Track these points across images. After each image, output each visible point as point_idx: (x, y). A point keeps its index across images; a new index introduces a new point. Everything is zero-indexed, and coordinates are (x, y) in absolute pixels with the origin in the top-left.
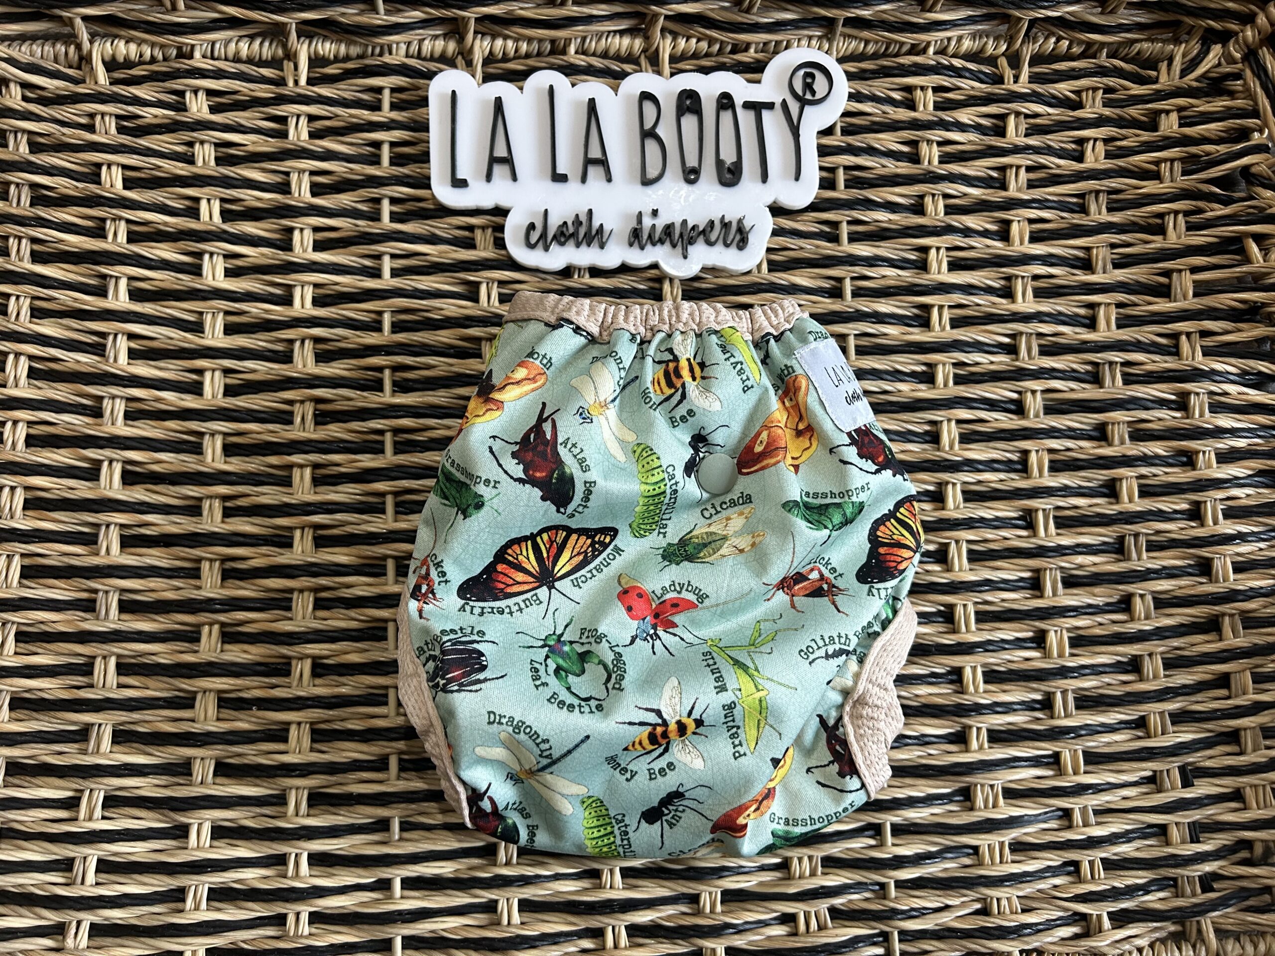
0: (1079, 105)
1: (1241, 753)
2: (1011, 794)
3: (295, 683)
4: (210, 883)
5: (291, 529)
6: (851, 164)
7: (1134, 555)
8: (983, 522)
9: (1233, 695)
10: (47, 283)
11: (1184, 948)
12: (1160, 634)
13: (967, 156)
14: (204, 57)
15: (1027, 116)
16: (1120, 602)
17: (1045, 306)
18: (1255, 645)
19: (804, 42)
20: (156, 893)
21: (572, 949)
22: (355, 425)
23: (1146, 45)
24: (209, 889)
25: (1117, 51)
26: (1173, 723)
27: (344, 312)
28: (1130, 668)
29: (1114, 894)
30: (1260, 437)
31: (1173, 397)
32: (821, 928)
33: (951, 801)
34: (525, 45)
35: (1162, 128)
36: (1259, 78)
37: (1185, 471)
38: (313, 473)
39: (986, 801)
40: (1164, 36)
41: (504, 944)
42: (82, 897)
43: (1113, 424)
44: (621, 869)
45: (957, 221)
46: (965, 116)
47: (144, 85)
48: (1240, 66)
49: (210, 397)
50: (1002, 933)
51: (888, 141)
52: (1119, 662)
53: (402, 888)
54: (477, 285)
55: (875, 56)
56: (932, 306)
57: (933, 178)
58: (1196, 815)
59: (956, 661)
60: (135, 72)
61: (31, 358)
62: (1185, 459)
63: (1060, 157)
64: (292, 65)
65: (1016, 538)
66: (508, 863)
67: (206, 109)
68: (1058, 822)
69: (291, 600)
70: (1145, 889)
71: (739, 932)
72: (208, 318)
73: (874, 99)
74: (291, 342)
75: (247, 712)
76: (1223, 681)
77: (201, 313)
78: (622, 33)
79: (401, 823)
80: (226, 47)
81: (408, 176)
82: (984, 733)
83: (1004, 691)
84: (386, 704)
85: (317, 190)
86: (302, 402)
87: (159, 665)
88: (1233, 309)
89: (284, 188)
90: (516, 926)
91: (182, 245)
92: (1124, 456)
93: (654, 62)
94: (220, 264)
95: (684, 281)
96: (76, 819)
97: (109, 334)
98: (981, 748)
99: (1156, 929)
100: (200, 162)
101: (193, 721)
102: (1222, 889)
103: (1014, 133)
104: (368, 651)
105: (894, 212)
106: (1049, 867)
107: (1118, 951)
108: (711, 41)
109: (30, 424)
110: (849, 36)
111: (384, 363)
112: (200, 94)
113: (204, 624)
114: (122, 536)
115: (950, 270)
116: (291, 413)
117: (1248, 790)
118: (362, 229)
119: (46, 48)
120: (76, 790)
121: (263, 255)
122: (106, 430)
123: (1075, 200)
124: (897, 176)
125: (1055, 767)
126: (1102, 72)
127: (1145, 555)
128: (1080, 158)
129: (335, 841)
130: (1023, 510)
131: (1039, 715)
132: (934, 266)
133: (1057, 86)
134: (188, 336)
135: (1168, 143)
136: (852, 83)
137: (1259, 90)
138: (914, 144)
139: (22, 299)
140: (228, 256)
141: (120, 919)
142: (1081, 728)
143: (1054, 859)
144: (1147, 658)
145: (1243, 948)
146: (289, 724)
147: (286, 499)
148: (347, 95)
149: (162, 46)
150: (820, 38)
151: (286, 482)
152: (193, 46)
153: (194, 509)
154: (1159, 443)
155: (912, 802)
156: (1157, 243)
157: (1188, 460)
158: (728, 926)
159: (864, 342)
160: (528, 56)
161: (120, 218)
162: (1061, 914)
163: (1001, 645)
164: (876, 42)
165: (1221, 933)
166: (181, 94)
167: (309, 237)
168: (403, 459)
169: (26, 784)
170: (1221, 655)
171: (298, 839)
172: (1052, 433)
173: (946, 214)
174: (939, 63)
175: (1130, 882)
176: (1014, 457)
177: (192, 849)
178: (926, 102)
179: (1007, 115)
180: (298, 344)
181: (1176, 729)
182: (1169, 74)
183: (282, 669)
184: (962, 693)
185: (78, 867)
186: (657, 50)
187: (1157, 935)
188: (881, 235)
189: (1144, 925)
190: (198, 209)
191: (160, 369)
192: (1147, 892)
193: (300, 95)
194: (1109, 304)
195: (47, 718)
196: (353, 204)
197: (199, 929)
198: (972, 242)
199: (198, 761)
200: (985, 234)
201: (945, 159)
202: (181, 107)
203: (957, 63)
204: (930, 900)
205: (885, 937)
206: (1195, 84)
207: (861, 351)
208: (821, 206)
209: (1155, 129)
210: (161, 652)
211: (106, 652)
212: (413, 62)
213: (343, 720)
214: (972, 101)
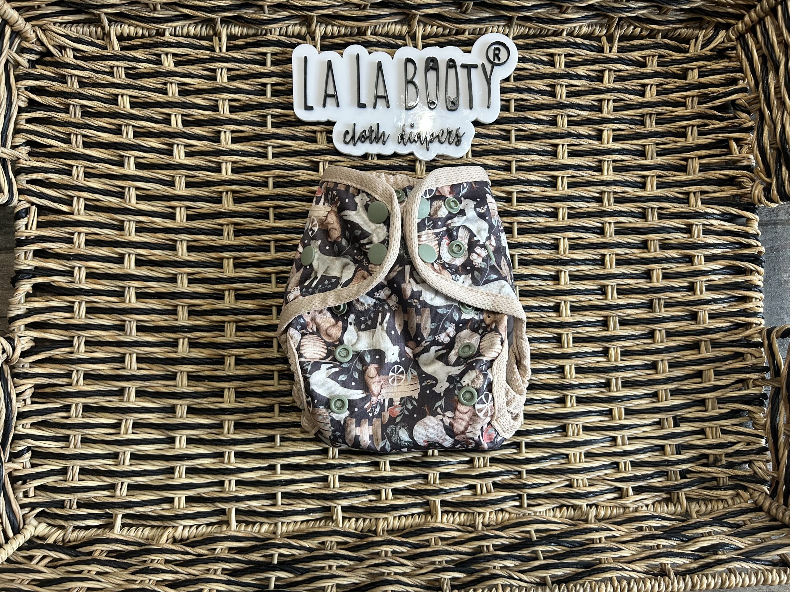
0: (644, 65)
1: (706, 411)
2: (586, 429)
3: (227, 369)
4: (186, 465)
5: (223, 291)
6: (518, 98)
7: (657, 309)
8: (579, 292)
9: (703, 381)
10: (93, 159)
11: (670, 506)
12: (668, 350)
13: (581, 93)
14: (171, 35)
15: (615, 71)
16: (648, 333)
17: (619, 177)
18: (717, 356)
19: (495, 29)
20: (159, 469)
21: (365, 500)
22: (255, 237)
23: (683, 30)
24: (186, 468)
25: (667, 34)
26: (671, 395)
27: (248, 177)
28: (651, 367)
29: (636, 478)
30: (729, 248)
31: (684, 227)
32: (488, 492)
33: (556, 432)
34: (343, 30)
35: (689, 78)
36: (745, 51)
37: (688, 266)
38: (234, 262)
39: (574, 432)
40: (694, 26)
41: (331, 497)
42: (124, 471)
43: (651, 241)
44: (390, 461)
45: (574, 130)
46: (581, 71)
47: (139, 51)
48: (735, 43)
49: (179, 221)
50: (578, 496)
51: (539, 84)
52: (646, 364)
53: (281, 469)
54: (318, 163)
55: (534, 36)
56: (558, 177)
57: (563, 106)
58: (680, 441)
59: (561, 362)
60: (134, 42)
61: (86, 199)
62: (688, 260)
63: (632, 94)
64: (217, 38)
65: (595, 300)
66: (334, 458)
67: (172, 64)
68: (610, 443)
69: (224, 326)
70: (652, 476)
71: (447, 493)
72: (177, 179)
73: (532, 61)
74: (221, 192)
75: (203, 382)
76: (699, 374)
77: (173, 177)
78: (396, 23)
79: (280, 438)
80: (182, 29)
81: (281, 103)
82: (574, 398)
83: (586, 378)
84: (273, 379)
85: (233, 109)
86: (227, 225)
87: (157, 358)
88: (719, 179)
89: (215, 108)
90: (337, 488)
91: (162, 139)
92: (655, 258)
93: (413, 40)
94: (182, 150)
95: (426, 162)
96: (119, 434)
97: (126, 187)
98: (572, 406)
99: (656, 496)
100: (170, 95)
101: (175, 386)
102: (690, 478)
103: (608, 81)
104: (263, 352)
105: (540, 124)
106: (604, 465)
107: (635, 506)
108: (445, 28)
109: (87, 234)
110: (520, 25)
111: (270, 205)
112: (169, 56)
113: (179, 338)
114: (136, 293)
115: (569, 157)
116: (222, 230)
117: (708, 429)
118: (257, 132)
119: (85, 28)
120: (119, 420)
121: (205, 145)
122: (126, 238)
123: (638, 118)
124: (543, 104)
125: (610, 416)
126: (658, 46)
127: (663, 309)
128: (643, 95)
129: (248, 446)
130: (601, 285)
131: (603, 390)
132: (560, 155)
133: (633, 54)
134: (167, 188)
135: (692, 87)
136: (520, 52)
137: (744, 57)
138: (553, 86)
139: (79, 168)
140: (186, 146)
141: (143, 482)
142: (624, 397)
143: (606, 461)
144: (660, 363)
145: (700, 507)
146: (224, 388)
147: (221, 275)
148: (248, 57)
149: (148, 29)
150: (504, 26)
151: (219, 265)
152: (165, 30)
153: (173, 280)
154: (675, 251)
155: (536, 432)
156: (681, 142)
157: (690, 260)
158: (442, 490)
159: (521, 195)
160: (345, 35)
161: (129, 125)
162: (608, 487)
163: (585, 354)
164: (535, 29)
165: (689, 499)
166: (159, 55)
167: (229, 135)
168: (280, 255)
169: (93, 416)
170: (698, 361)
171: (230, 445)
172: (618, 245)
173: (568, 126)
174: (568, 41)
175: (644, 472)
176: (598, 258)
177: (178, 449)
178: (561, 62)
179: (605, 70)
180: (224, 194)
181: (673, 398)
182: (695, 47)
183: (220, 361)
184: (564, 378)
185: (121, 456)
186: (415, 32)
187: (657, 499)
188: (533, 137)
189: (650, 494)
190: (170, 120)
191: (153, 206)
192: (652, 478)
193: (222, 57)
194: (653, 176)
195: (102, 384)
196: (252, 118)
197: (182, 487)
198: (581, 141)
199: (179, 406)
200: (589, 137)
201: (570, 95)
202: (159, 63)
203: (579, 40)
204: (543, 480)
205: (520, 497)
206: (709, 53)
207: (519, 200)
208: (501, 121)
209: (685, 78)
210: (158, 352)
211: (130, 352)
212: (283, 39)
213: (251, 387)
214: (586, 62)
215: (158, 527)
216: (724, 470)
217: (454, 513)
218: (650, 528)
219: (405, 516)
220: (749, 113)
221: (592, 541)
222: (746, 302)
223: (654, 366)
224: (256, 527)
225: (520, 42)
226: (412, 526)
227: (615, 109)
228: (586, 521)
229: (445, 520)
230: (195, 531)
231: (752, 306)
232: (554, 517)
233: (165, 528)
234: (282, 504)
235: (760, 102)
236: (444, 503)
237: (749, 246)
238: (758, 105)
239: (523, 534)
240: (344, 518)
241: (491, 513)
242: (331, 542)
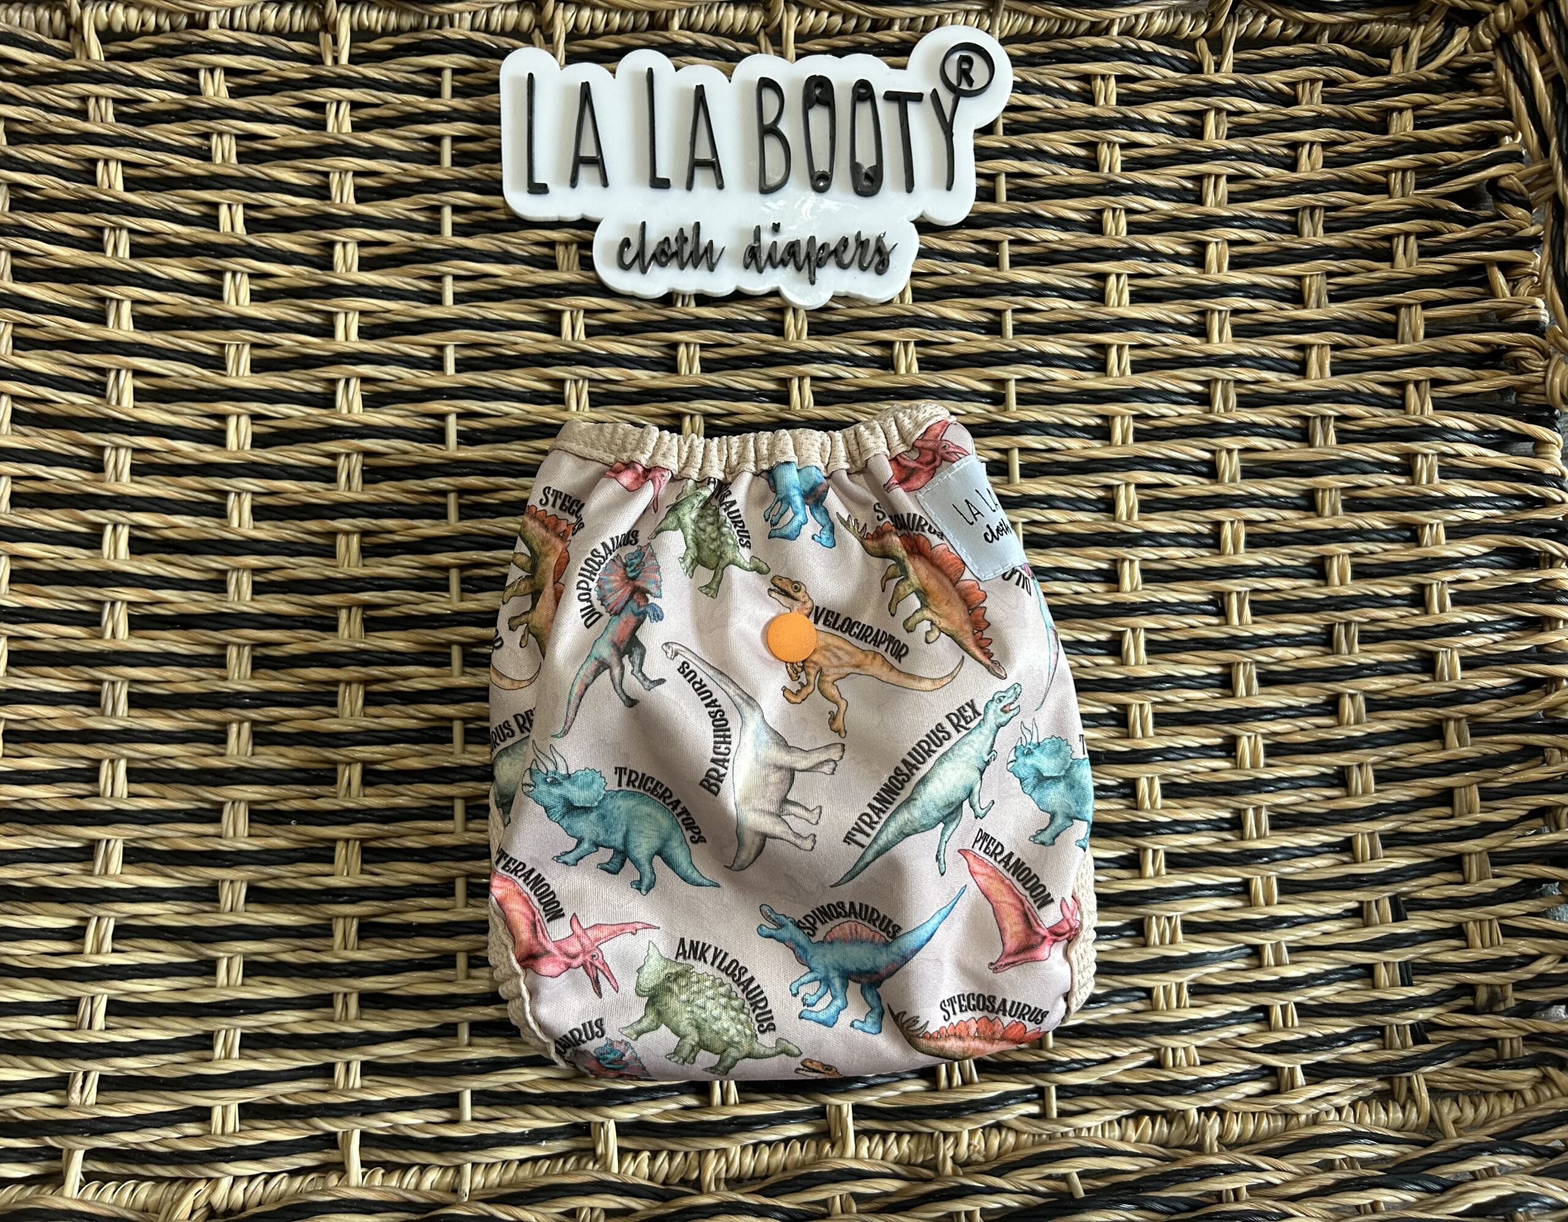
0: (1293, 101)
1: (1464, 882)
2: (1191, 928)
3: (342, 793)
4: (243, 1028)
5: (335, 608)
6: (1015, 170)
7: (1344, 648)
8: (1165, 607)
9: (1457, 813)
10: (35, 306)
11: (1391, 1109)
12: (1372, 741)
13: (1155, 161)
14: (221, 26)
15: (1230, 113)
16: (1326, 703)
17: (1246, 348)
18: (1485, 755)
19: (960, 18)
20: (178, 1039)
21: (672, 1106)
22: (412, 484)
23: (1376, 27)
24: (242, 1035)
25: (1341, 34)
26: (1385, 847)
28: (1336, 782)
29: (1310, 1044)
30: (1498, 508)
31: (1396, 459)
32: (966, 1082)
33: (1122, 936)
34: (618, 17)
35: (1393, 129)
36: (1513, 70)
37: (1407, 549)
38: (361, 542)
39: (1162, 937)
40: (1399, 16)
41: (591, 1100)
42: (90, 1044)
43: (1324, 490)
45: (1141, 242)
46: (1154, 112)
47: (148, 62)
48: (1490, 54)
49: (235, 448)
50: (1178, 1088)
51: (1060, 142)
52: (1323, 774)
53: (471, 1035)
54: (559, 314)
55: (1047, 36)
56: (1110, 346)
57: (1115, 189)
58: (1409, 954)
59: (1129, 771)
60: (137, 44)
61: (16, 398)
62: (1408, 534)
63: (1269, 165)
64: (329, 37)
65: (1204, 626)
67: (224, 92)
68: (1246, 961)
69: (336, 693)
70: (1347, 1039)
71: (870, 1087)
72: (232, 352)
73: (1045, 90)
74: (333, 382)
75: (285, 827)
76: (1446, 797)
77: (222, 346)
78: (737, 4)
79: (470, 958)
80: (248, 14)
81: (475, 179)
82: (1161, 856)
83: (1186, 808)
84: (451, 817)
85: (363, 195)
86: (348, 455)
87: (179, 770)
88: (1472, 353)
89: (322, 192)
91: (197, 261)
92: (1335, 529)
93: (776, 40)
94: (245, 286)
95: (810, 313)
96: (81, 952)
97: (110, 370)
98: (1157, 874)
99: (1359, 1086)
100: (218, 159)
101: (219, 836)
102: (1436, 1041)
103: (1214, 134)
104: (428, 755)
105: (1067, 230)
106: (1235, 1013)
107: (1313, 1111)
108: (846, 15)
109: (16, 479)
110: (1016, 11)
111: (446, 409)
112: (217, 73)
113: (230, 722)
114: (130, 616)
115: (1132, 302)
116: (334, 469)
117: (1471, 924)
118: (418, 244)
119: (26, 13)
120: (81, 919)
121: (297, 274)
122: (109, 486)
123: (1285, 218)
124: (1071, 185)
125: (1245, 897)
126: (1323, 59)
127: (1357, 648)
128: (1293, 166)
129: (391, 979)
130: (1214, 593)
131: (1227, 836)
132: (1113, 297)
133: (1267, 76)
134: (207, 373)
135: (1400, 148)
136: (1018, 70)
137: (1512, 85)
138: (1091, 146)
140: (254, 276)
141: (135, 1069)
142: (1275, 850)
143: (1241, 1004)
144: (1355, 770)
145: (1461, 1110)
146: (334, 840)
147: (330, 573)
148: (397, 77)
150: (979, 12)
151: (328, 552)
152: (208, 14)
153: (217, 585)
154: (1378, 514)
156: (1383, 271)
157: (1412, 534)
159: (1027, 388)
160: (621, 31)
161: (122, 227)
162: (1247, 1067)
163: (1185, 753)
164: (1048, 19)
165: (1435, 1093)
166: (194, 73)
167: (353, 252)
168: (470, 526)
169: (20, 911)
170: (1443, 767)
171: (347, 976)
172: (1250, 501)
173: (1129, 233)
174: (1124, 46)
175: (1329, 1031)
176: (1205, 529)
177: (222, 987)
178: (1108, 93)
179: (1205, 112)
180: (342, 384)
181: (1387, 853)
182: (1403, 63)
183: (326, 776)
184: (1136, 809)
185: (84, 1008)
186: (780, 25)
187: (1360, 1093)
188: (1050, 258)
189: (1345, 1081)
190: (217, 217)
191: (174, 413)
192: (1349, 1043)
193: (340, 76)
194: (1323, 345)
195: (44, 833)
196: (407, 213)
197: (230, 1081)
198: (1159, 268)
199: (227, 884)
200: (1176, 258)
201: (1130, 165)
202: (194, 90)
203: (1147, 46)
204: (1095, 1051)
205: (1041, 1093)
206: (1434, 76)
207: (1024, 400)
208: (978, 222)
209: (1385, 131)
210: (181, 756)
211: (113, 755)
212: (479, 37)
213: (400, 836)
214: (1164, 94)
215: (173, 1180)
216: (1514, 1020)
217: (884, 1135)
218: (1351, 1161)
219: (769, 1144)
220: (1529, 207)
221: (1219, 1196)
222: (1542, 630)
223: (1340, 779)
224: (411, 1178)
225: (1018, 50)
226: (785, 1169)
227: (1233, 198)
228: (1199, 1148)
229: (864, 1152)
230: (260, 1189)
231: (1558, 638)
232: (1122, 1139)
233: (190, 1182)
234: (474, 1119)
235: (1553, 181)
236: (861, 1112)
237: (1545, 502)
238: (1549, 189)
239: (1052, 1183)
240: (622, 1152)
241: (972, 1133)
242: (592, 1209)
